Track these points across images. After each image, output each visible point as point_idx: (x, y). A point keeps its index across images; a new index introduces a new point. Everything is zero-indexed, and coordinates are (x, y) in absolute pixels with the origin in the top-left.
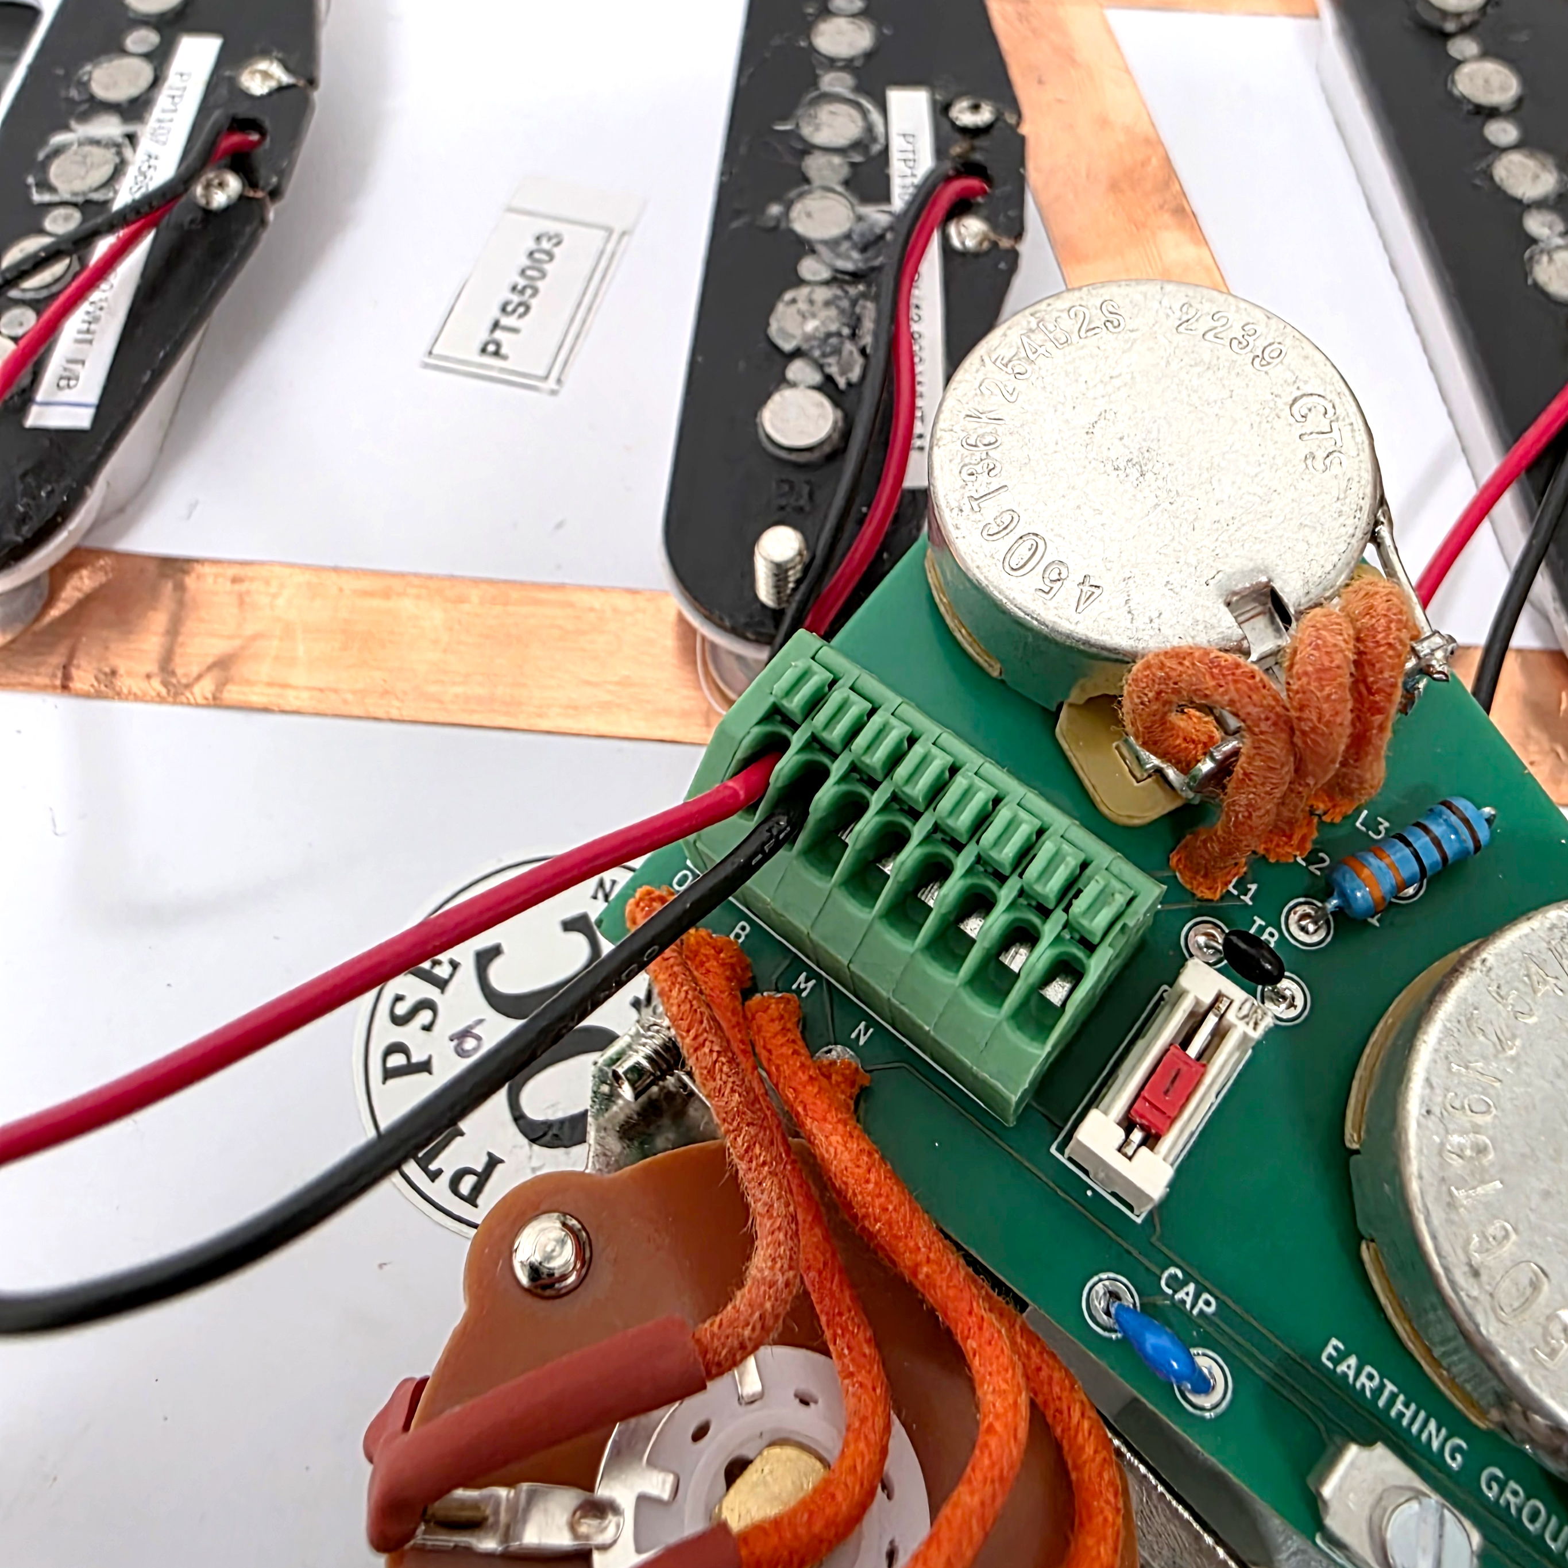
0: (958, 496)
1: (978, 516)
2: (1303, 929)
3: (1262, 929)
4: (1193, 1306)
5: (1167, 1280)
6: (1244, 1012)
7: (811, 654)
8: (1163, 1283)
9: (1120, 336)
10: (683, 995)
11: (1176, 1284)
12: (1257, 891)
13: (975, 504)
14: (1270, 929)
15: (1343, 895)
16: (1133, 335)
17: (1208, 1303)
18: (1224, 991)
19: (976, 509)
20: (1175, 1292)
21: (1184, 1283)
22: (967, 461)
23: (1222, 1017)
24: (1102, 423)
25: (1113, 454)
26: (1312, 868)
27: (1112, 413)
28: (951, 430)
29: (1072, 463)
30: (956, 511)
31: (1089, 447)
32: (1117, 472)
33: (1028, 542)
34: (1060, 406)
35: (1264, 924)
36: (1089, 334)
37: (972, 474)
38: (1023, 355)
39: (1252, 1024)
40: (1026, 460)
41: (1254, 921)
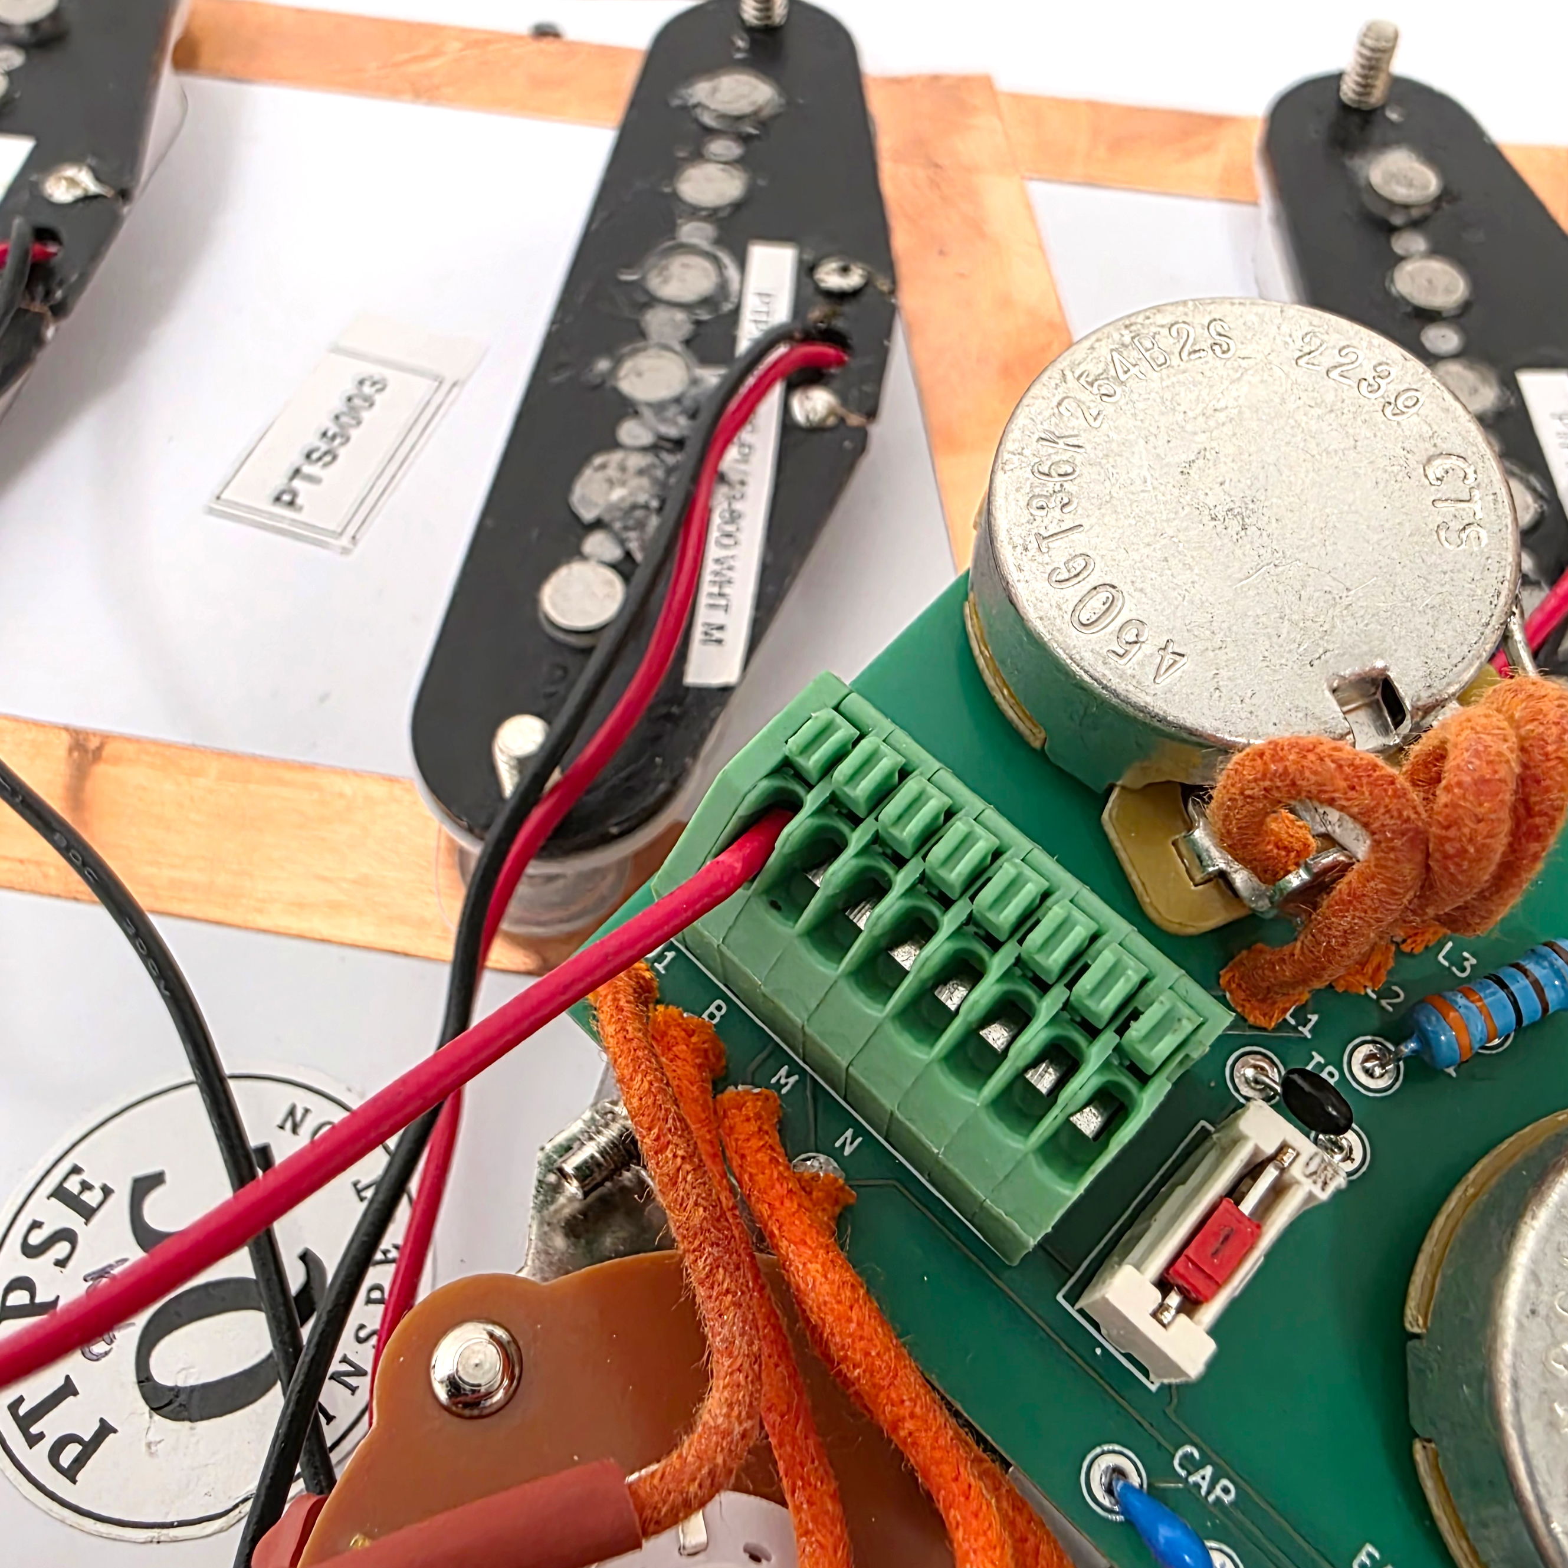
0: (1023, 531)
1: (1045, 558)
3: (1320, 1067)
4: (1209, 1493)
5: (1181, 1459)
6: (1313, 1168)
7: (834, 703)
9: (1229, 363)
11: (1191, 1465)
13: (1043, 543)
16: (1247, 363)
17: (1226, 1490)
19: (1045, 549)
20: (1189, 1474)
21: (1200, 1466)
22: (1037, 491)
24: (1200, 462)
25: (1211, 501)
26: (1384, 1002)
27: (1213, 452)
28: (1021, 454)
29: (1162, 507)
30: (1020, 549)
31: (1183, 490)
32: (1214, 523)
33: (1103, 595)
34: (1152, 438)
35: (1323, 1061)
36: (1193, 356)
37: (1042, 508)
38: (1112, 373)
39: (1320, 1184)
40: (1108, 498)
41: (1312, 1058)
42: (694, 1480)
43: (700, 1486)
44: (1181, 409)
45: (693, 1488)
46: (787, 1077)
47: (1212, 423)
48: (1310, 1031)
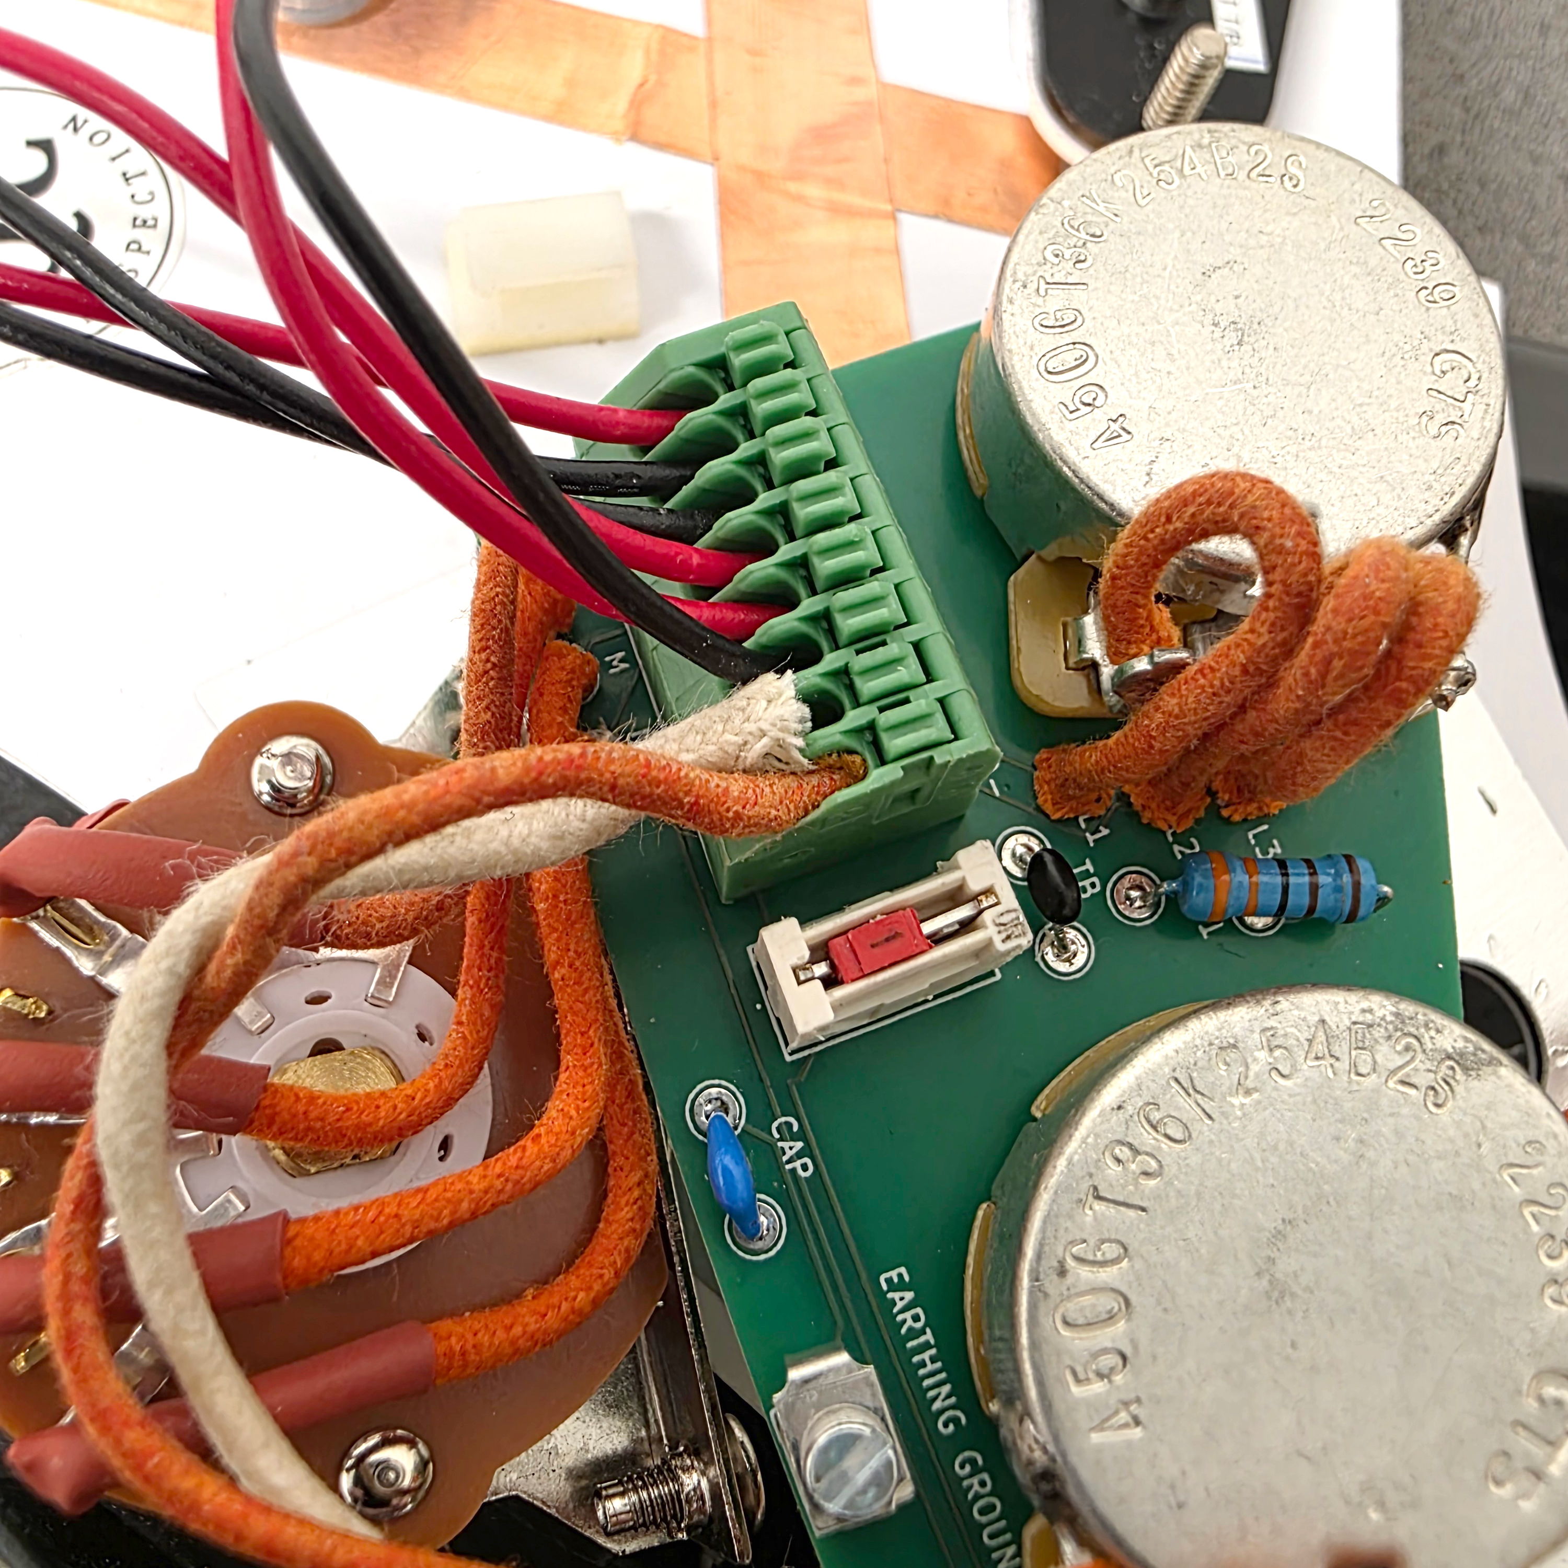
0: (1031, 270)
1: (1040, 301)
2: (1129, 899)
3: (1086, 875)
4: (789, 1162)
5: (780, 1124)
6: (1006, 919)
7: (787, 328)
8: (775, 1124)
9: (1292, 197)
10: (492, 594)
11: (786, 1133)
12: (1106, 836)
13: (1043, 286)
14: (1094, 879)
15: (1186, 885)
16: (1306, 202)
17: (805, 1168)
18: (998, 891)
19: (1042, 292)
20: (781, 1139)
21: (794, 1138)
22: (1060, 240)
23: (979, 914)
24: (1226, 271)
25: (1218, 308)
26: (1177, 848)
27: (1242, 267)
28: (1059, 203)
29: (1171, 296)
30: (1018, 284)
31: (1198, 288)
32: (1214, 328)
33: (1079, 352)
34: (1189, 234)
35: (1092, 870)
36: (1260, 179)
37: (1057, 256)
38: (1179, 165)
39: (1004, 935)
40: (1123, 270)
41: (1084, 863)
44: (1230, 219)
46: (621, 661)
47: (1252, 242)
48: (1095, 841)
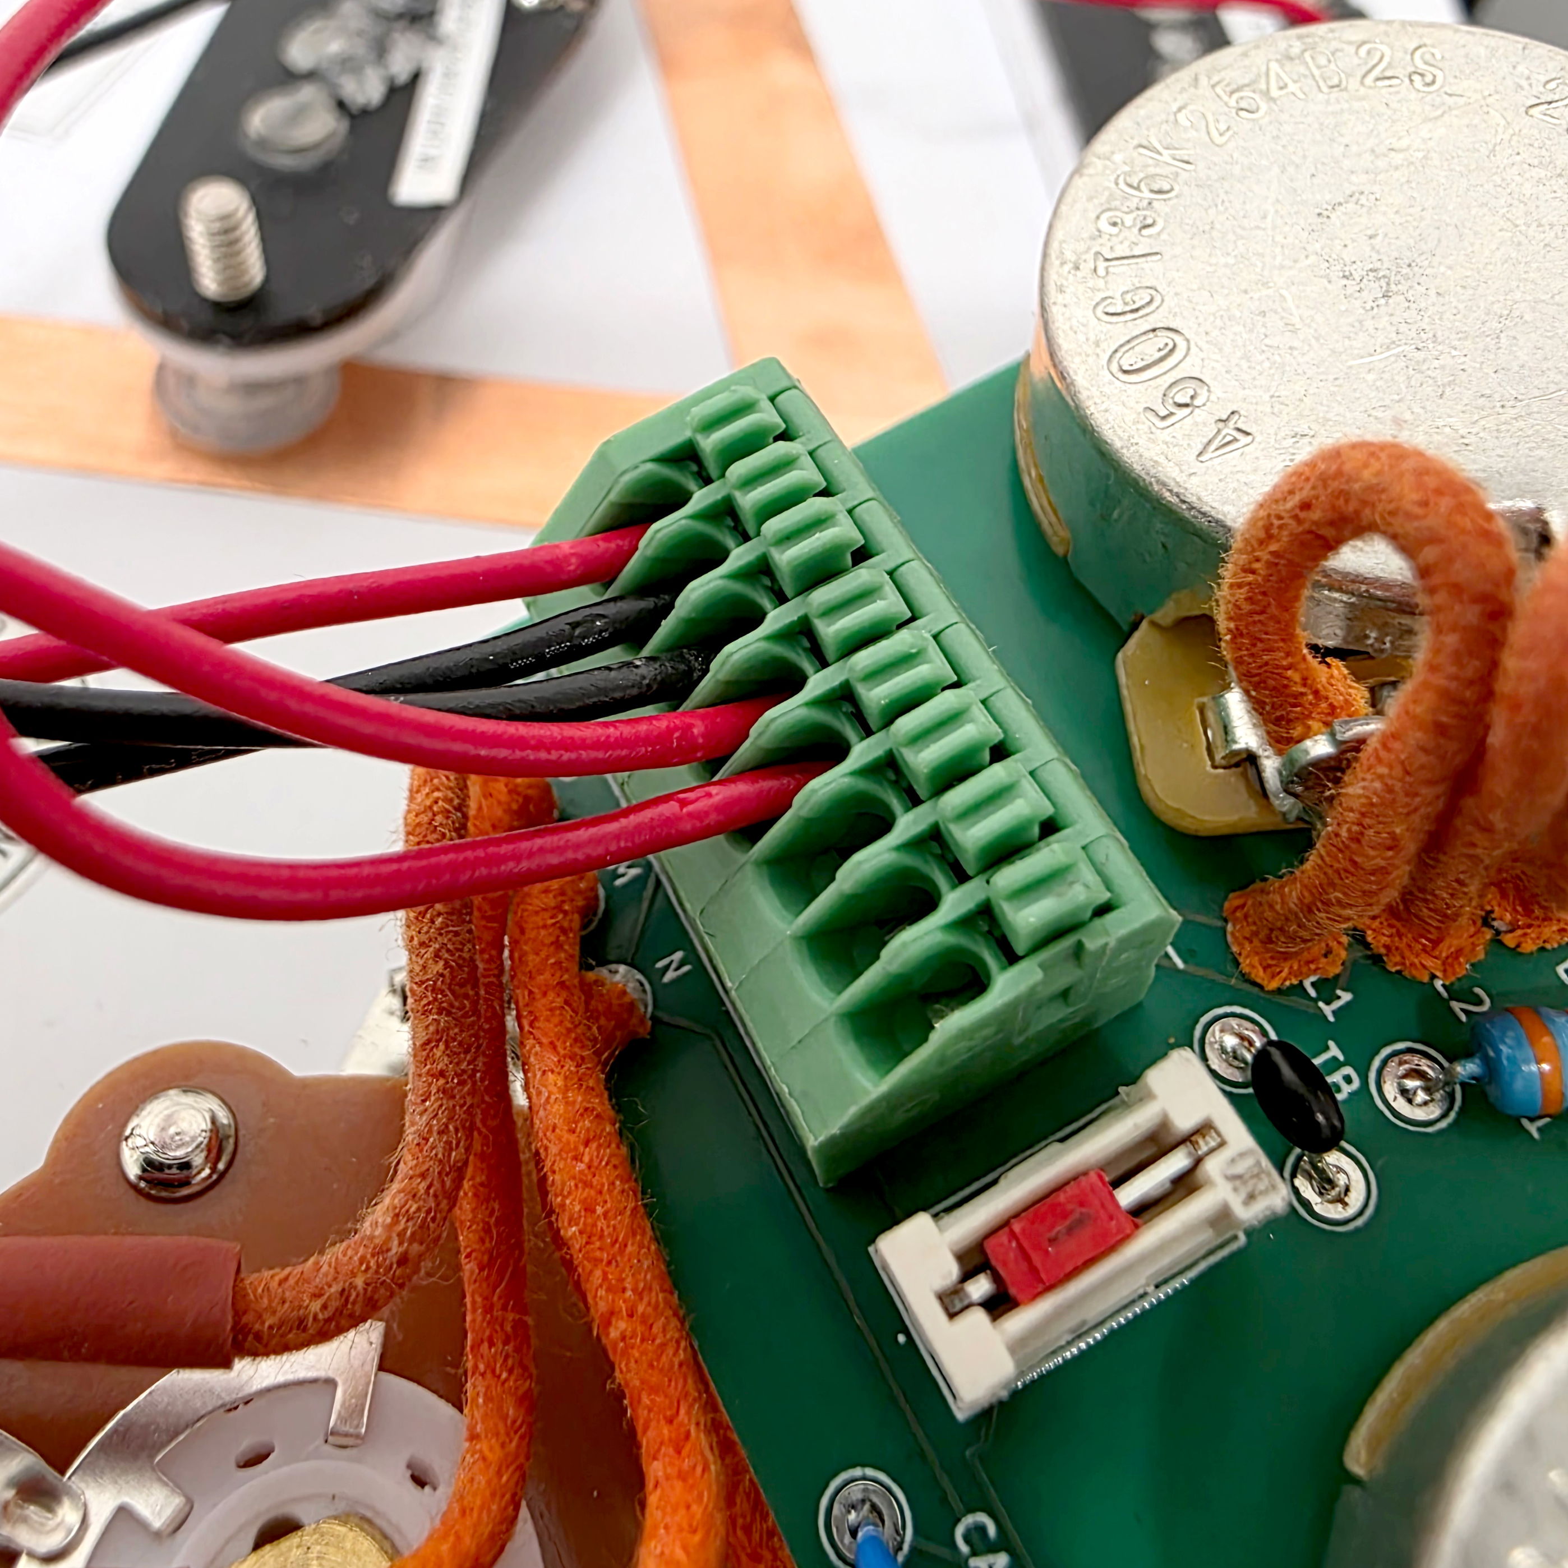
0: (1081, 247)
1: (1101, 283)
2: (1404, 1092)
3: (1335, 1065)
5: (967, 1529)
6: (1240, 1168)
7: (772, 391)
8: (959, 1531)
9: (1429, 98)
12: (1348, 1004)
13: (1102, 265)
14: (1348, 1070)
15: (1491, 1063)
16: (1450, 100)
18: (1219, 1124)
19: (1101, 271)
20: (972, 1553)
21: (993, 1549)
22: (1116, 204)
23: (1198, 1161)
24: (1351, 206)
25: (1347, 256)
26: (1456, 1006)
27: (1372, 197)
28: (1109, 159)
29: (1278, 250)
30: (1069, 266)
31: (1315, 235)
32: (1345, 282)
33: (1163, 339)
34: (1291, 169)
35: (1341, 1058)
36: (1380, 83)
37: (1115, 224)
38: (1263, 86)
39: (1244, 1194)
40: (1207, 228)
41: (1327, 1048)
42: (320, 1295)
43: (324, 1307)
44: (1345, 140)
45: (316, 1306)
47: (1381, 163)
48: (1334, 1012)
